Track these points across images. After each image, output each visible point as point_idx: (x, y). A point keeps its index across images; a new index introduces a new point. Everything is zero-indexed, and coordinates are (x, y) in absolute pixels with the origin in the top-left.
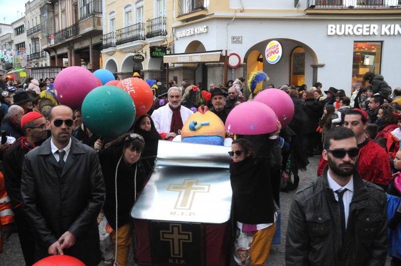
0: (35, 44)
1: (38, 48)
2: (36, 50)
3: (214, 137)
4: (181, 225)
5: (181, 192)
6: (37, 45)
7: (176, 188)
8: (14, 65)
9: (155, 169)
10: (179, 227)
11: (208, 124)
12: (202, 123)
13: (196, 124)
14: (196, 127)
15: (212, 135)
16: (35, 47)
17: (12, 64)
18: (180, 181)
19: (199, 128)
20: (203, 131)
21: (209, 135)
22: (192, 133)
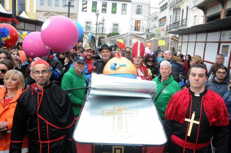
0: (177, 14)
1: (178, 18)
2: (176, 20)
3: (130, 75)
4: (123, 148)
5: (114, 117)
6: (178, 15)
7: (109, 113)
8: (155, 35)
9: (87, 98)
10: (121, 149)
11: (125, 65)
12: (120, 65)
13: (116, 65)
14: (116, 67)
15: (128, 73)
16: (176, 17)
17: (154, 34)
18: (110, 107)
19: (118, 68)
20: (121, 70)
21: (126, 73)
22: (113, 72)
